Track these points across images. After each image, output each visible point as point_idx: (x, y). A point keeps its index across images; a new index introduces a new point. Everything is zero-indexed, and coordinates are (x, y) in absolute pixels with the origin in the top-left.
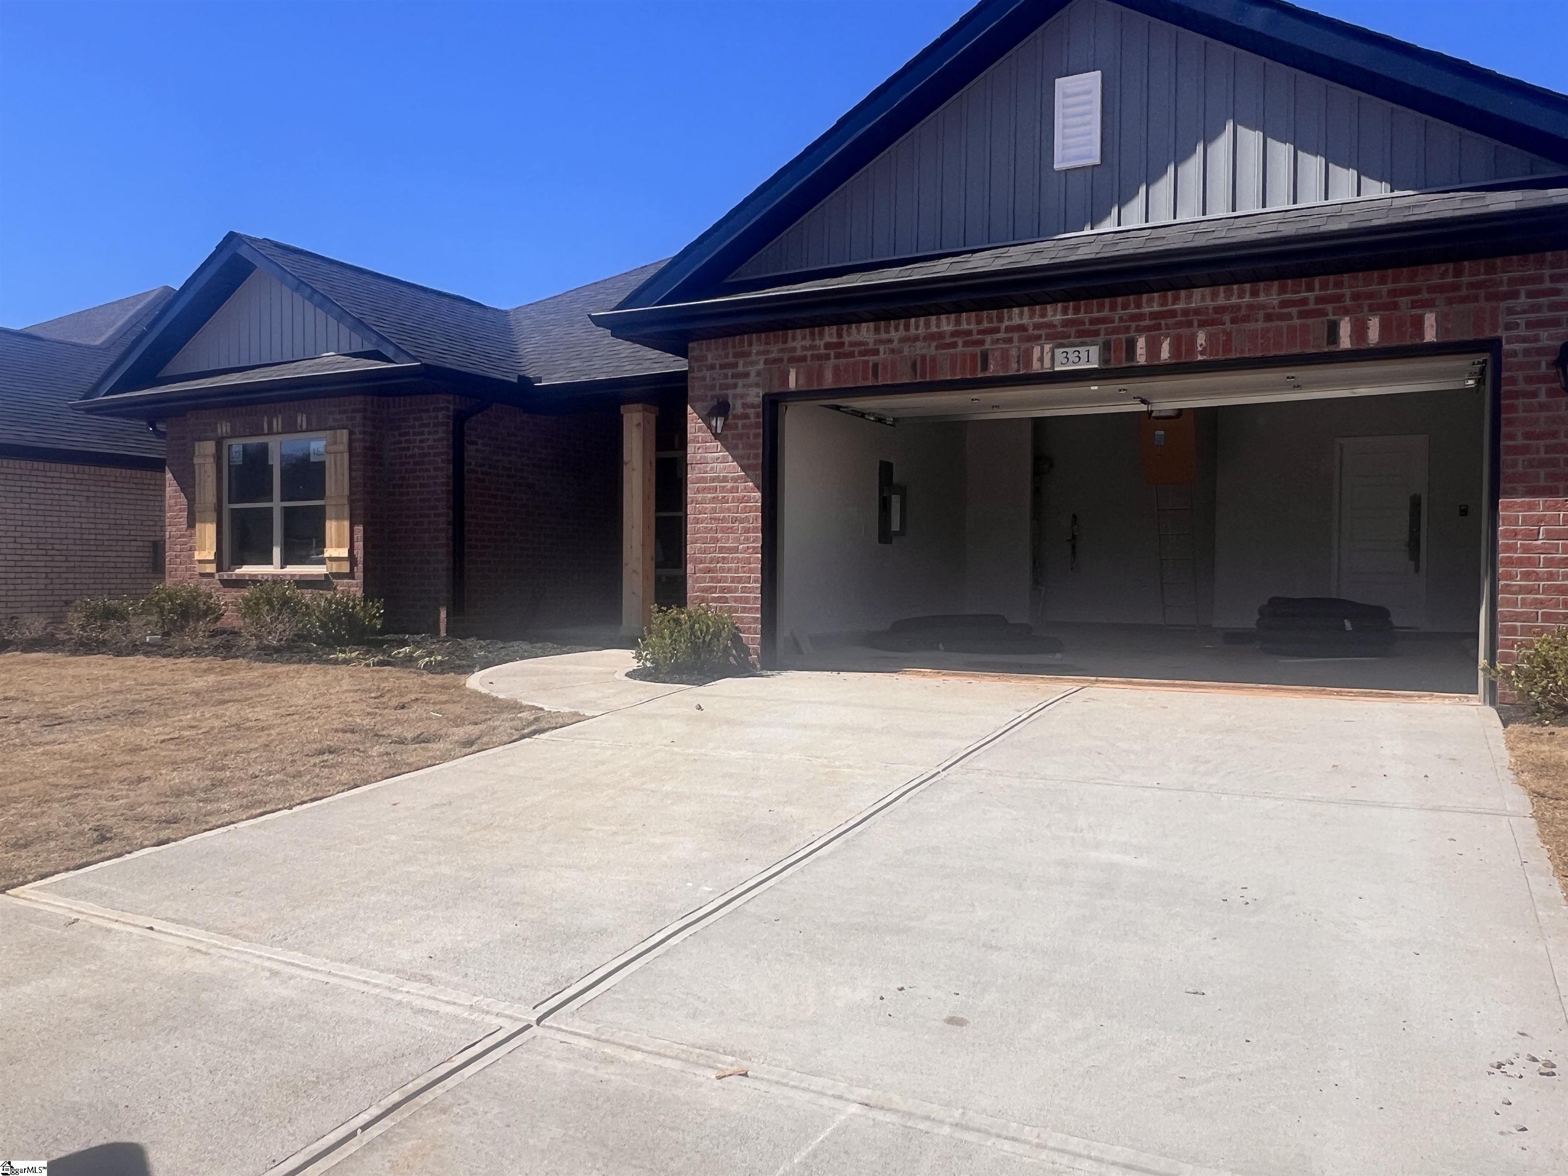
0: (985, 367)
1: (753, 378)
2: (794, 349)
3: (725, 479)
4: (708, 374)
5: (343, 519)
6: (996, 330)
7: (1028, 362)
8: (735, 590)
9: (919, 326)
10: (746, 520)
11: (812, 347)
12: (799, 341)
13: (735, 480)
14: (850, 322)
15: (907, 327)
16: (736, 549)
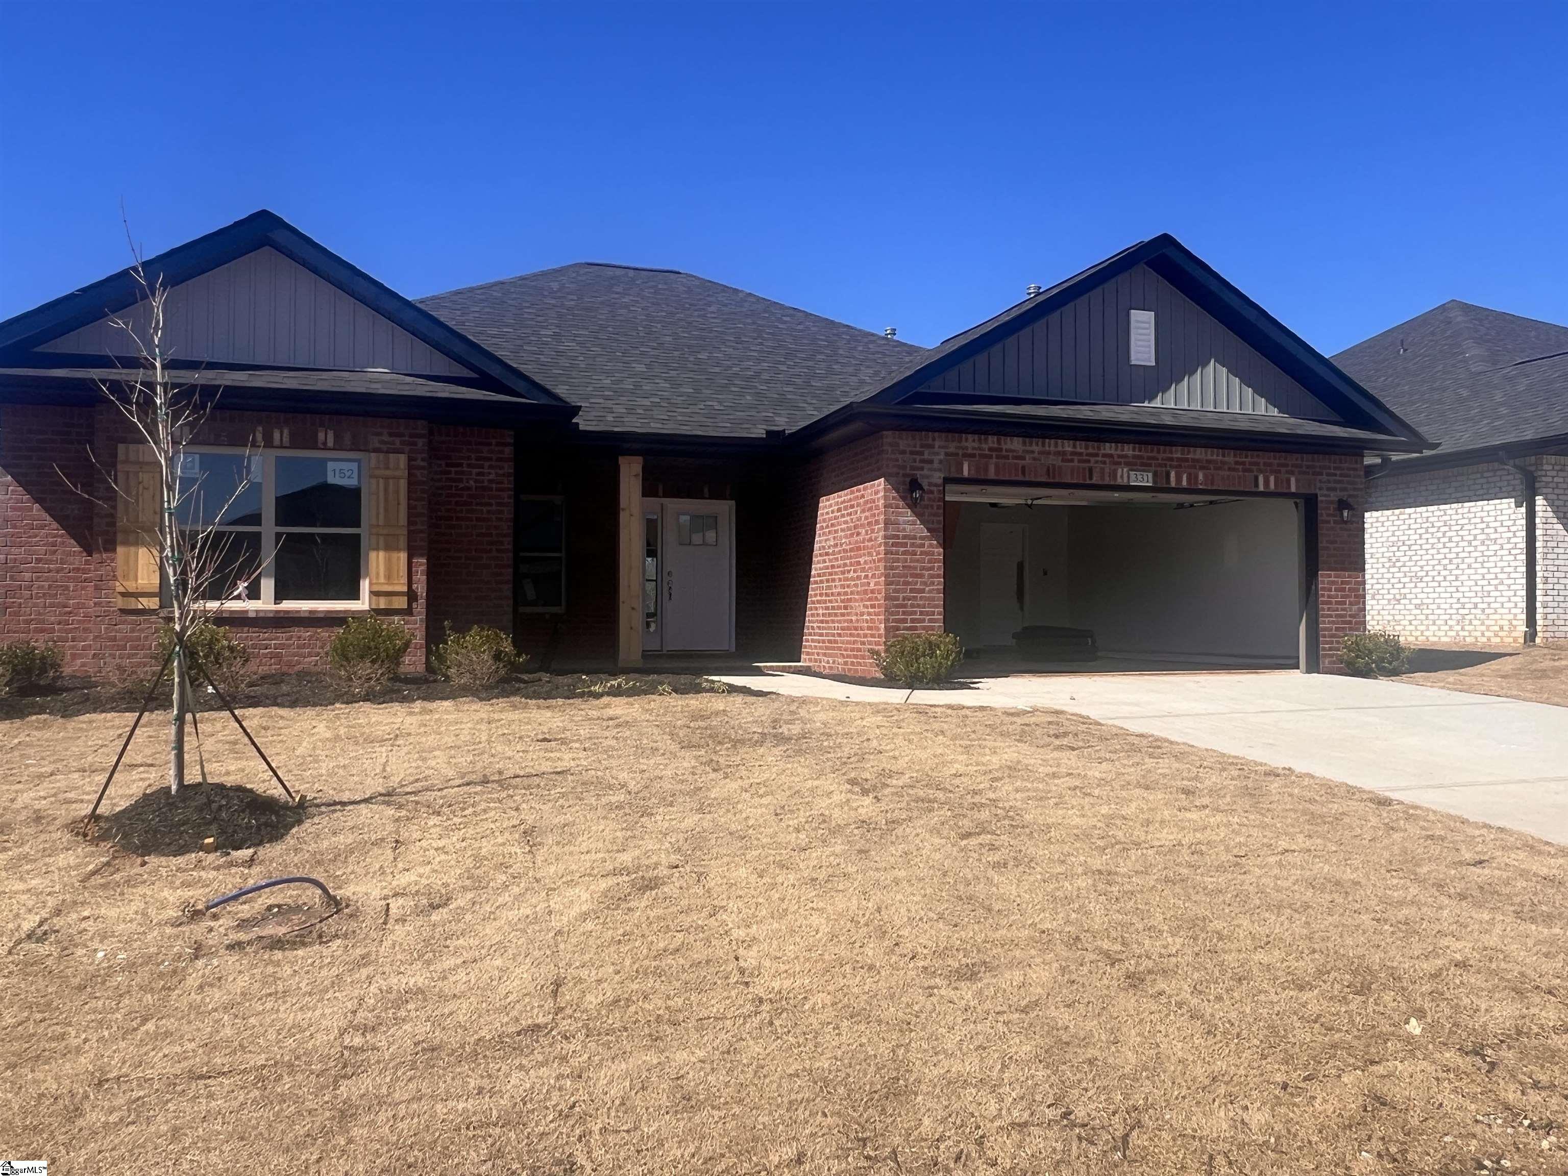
0: (1091, 478)
1: (936, 465)
2: (967, 448)
3: (915, 538)
4: (900, 457)
5: (398, 549)
6: (1097, 455)
7: (1115, 478)
8: (923, 621)
9: (1051, 445)
10: (932, 568)
11: (980, 449)
12: (971, 442)
13: (922, 538)
14: (1005, 435)
15: (1043, 445)
16: (923, 591)
